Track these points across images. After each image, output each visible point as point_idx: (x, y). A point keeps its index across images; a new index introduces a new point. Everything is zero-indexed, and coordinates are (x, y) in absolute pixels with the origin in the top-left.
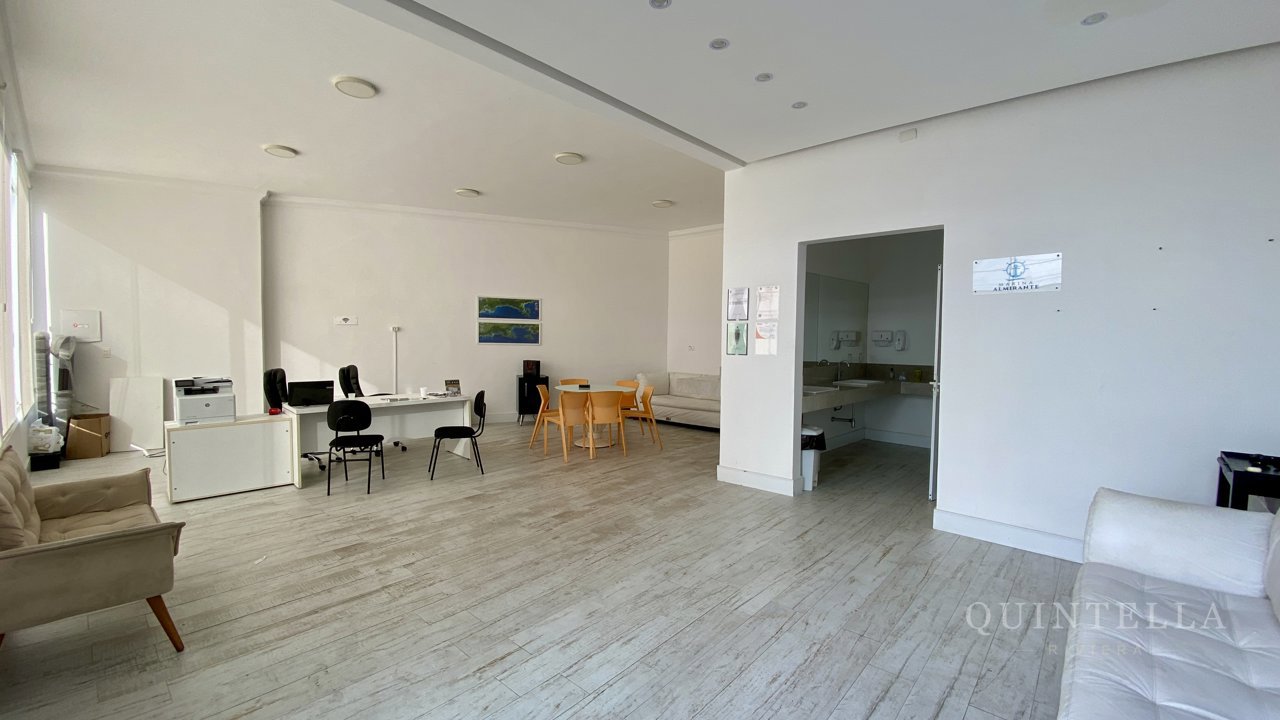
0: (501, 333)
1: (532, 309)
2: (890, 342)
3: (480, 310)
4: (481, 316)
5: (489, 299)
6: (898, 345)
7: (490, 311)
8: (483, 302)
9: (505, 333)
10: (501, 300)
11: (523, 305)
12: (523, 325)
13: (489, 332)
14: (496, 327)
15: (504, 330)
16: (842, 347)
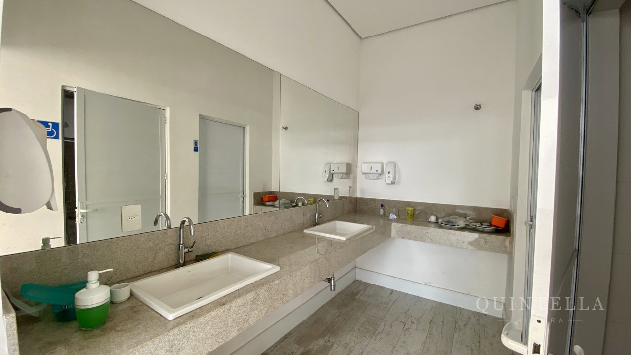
2: (380, 174)
6: (388, 178)
16: (335, 179)
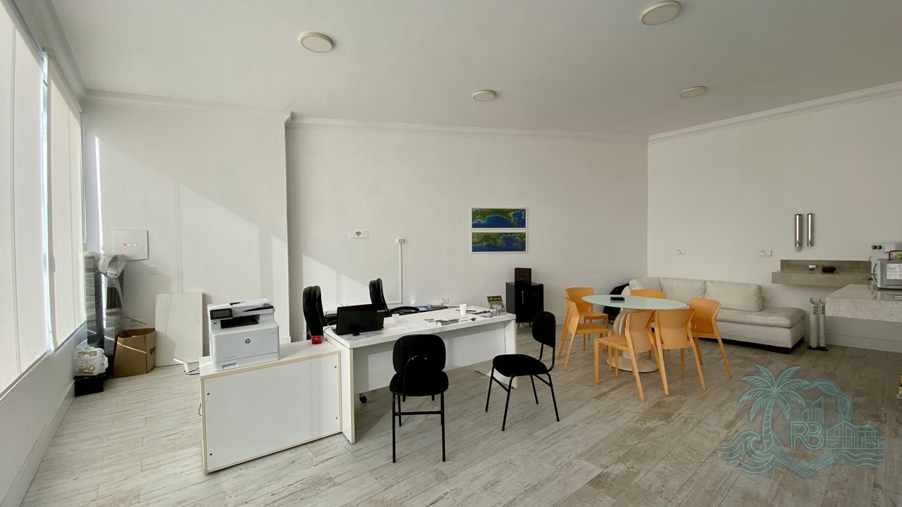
0: (492, 242)
1: (519, 218)
3: (473, 221)
4: (474, 226)
5: (481, 210)
7: (482, 222)
8: (476, 213)
9: (496, 242)
10: (492, 210)
11: (511, 214)
12: (511, 234)
13: (481, 242)
14: (487, 236)
15: (494, 239)
